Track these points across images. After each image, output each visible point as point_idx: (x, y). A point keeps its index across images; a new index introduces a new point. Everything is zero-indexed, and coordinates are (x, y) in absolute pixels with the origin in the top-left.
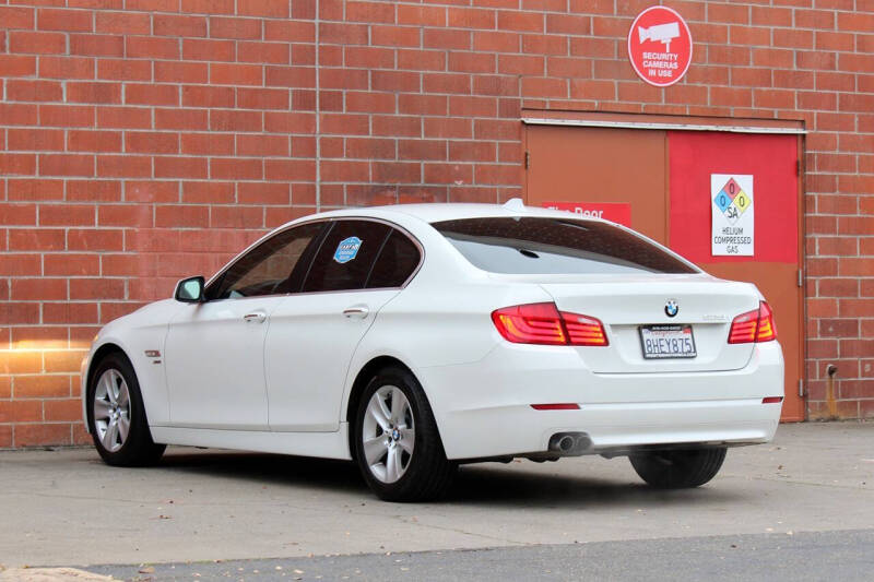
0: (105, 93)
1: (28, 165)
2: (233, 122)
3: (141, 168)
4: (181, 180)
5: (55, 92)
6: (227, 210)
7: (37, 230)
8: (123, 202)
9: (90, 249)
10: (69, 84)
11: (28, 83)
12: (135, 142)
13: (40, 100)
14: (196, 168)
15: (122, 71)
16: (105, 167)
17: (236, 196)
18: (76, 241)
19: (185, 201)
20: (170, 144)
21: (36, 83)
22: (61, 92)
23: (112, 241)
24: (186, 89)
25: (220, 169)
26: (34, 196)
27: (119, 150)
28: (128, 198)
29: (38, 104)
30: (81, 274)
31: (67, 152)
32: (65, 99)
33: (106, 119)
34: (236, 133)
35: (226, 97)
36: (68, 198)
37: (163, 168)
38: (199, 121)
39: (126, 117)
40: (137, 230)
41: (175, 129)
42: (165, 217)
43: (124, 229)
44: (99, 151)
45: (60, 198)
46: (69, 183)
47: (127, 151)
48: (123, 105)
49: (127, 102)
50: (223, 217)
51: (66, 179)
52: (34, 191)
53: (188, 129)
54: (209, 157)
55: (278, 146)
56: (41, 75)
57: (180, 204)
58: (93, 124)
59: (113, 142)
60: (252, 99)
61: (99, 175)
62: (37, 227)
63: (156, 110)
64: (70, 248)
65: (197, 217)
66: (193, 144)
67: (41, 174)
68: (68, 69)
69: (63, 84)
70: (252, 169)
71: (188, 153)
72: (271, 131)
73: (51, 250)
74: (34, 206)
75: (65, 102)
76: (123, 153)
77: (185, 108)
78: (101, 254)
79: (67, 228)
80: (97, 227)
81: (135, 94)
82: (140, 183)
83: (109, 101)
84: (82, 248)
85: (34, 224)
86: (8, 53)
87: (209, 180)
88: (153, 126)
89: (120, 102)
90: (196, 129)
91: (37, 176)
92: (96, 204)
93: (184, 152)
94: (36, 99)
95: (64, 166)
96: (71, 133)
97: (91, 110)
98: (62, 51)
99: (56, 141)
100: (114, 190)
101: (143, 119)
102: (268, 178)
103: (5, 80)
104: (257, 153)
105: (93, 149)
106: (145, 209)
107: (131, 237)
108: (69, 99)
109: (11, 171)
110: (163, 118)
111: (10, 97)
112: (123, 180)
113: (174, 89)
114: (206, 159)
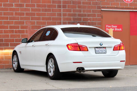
0: (21, 5)
1: (7, 18)
2: (46, 10)
3: (28, 19)
4: (36, 21)
5: (12, 5)
7: (9, 30)
8: (25, 25)
9: (19, 33)
10: (15, 4)
11: (7, 4)
12: (27, 14)
14: (39, 19)
15: (25, 1)
16: (22, 19)
18: (16, 32)
20: (34, 14)
23: (23, 32)
24: (37, 5)
25: (43, 19)
26: (8, 24)
27: (24, 16)
28: (26, 24)
29: (9, 7)
30: (17, 38)
31: (14, 16)
33: (22, 10)
34: (46, 12)
35: (45, 6)
36: (15, 24)
37: (32, 19)
38: (39, 10)
39: (26, 10)
40: (28, 30)
41: (35, 12)
43: (25, 30)
44: (21, 16)
45: (13, 24)
46: (15, 21)
47: (26, 16)
51: (14, 21)
52: (8, 23)
53: (37, 11)
55: (54, 15)
56: (9, 2)
57: (36, 25)
58: (19, 11)
59: (23, 14)
60: (49, 6)
61: (20, 20)
62: (9, 29)
63: (31, 8)
64: (15, 33)
66: (38, 14)
67: (9, 20)
69: (14, 4)
70: (49, 19)
72: (53, 12)
73: (11, 33)
74: (8, 26)
75: (14, 7)
76: (25, 16)
78: (21, 34)
79: (14, 30)
80: (20, 29)
81: (27, 6)
82: (28, 21)
83: (22, 7)
84: (17, 33)
87: (41, 21)
89: (24, 7)
90: (39, 12)
92: (20, 25)
93: (36, 16)
94: (8, 7)
95: (14, 18)
96: (15, 13)
97: (19, 8)
99: (12, 14)
100: (23, 23)
101: (28, 10)
102: (52, 20)
103: (3, 3)
104: (50, 16)
105: (19, 15)
106: (29, 26)
107: (26, 31)
108: (15, 7)
109: (4, 19)
110: (32, 10)
111: (3, 6)
112: (25, 21)
113: (35, 5)
114: (41, 17)
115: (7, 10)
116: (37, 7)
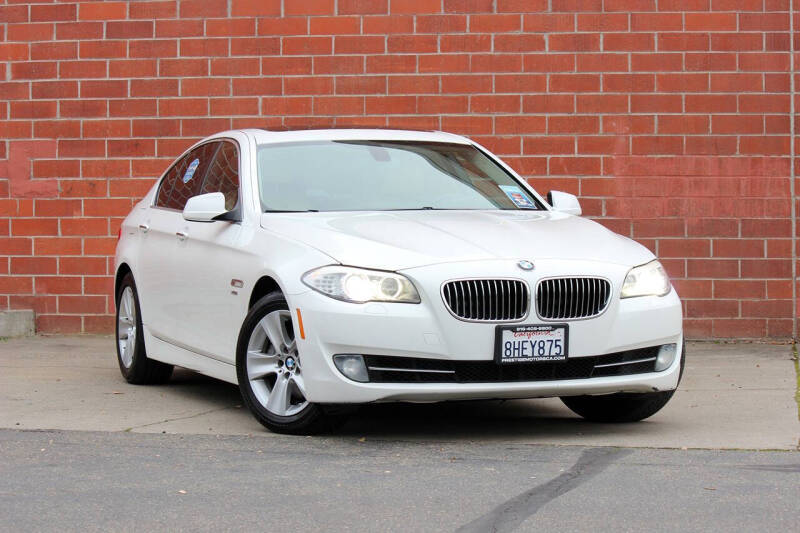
0: (588, 43)
1: (513, 104)
2: (708, 63)
3: (619, 105)
4: (656, 114)
5: (541, 45)
6: (702, 139)
7: (521, 159)
8: (601, 133)
9: (571, 174)
10: (551, 37)
11: (514, 37)
12: (611, 83)
13: (524, 51)
14: (672, 104)
15: (600, 23)
16: (584, 104)
17: (710, 127)
18: (557, 168)
19: (659, 132)
20: (648, 83)
21: (520, 37)
22: (544, 43)
23: (592, 166)
24: (661, 36)
25: (694, 104)
26: (518, 130)
27: (597, 90)
28: (605, 131)
29: (522, 54)
31: (548, 93)
32: (547, 49)
33: (585, 64)
34: (710, 72)
35: (702, 42)
36: (549, 132)
37: (637, 104)
38: (675, 63)
39: (604, 62)
40: (614, 157)
41: (650, 71)
42: (641, 146)
43: (602, 156)
44: (580, 91)
45: (543, 131)
46: (551, 119)
47: (605, 91)
48: (602, 52)
49: (605, 49)
50: (697, 146)
51: (547, 115)
52: (518, 125)
53: (663, 70)
54: (683, 94)
55: (752, 83)
56: (525, 29)
57: (656, 134)
58: (573, 69)
59: (592, 84)
60: (725, 42)
61: (579, 111)
62: (522, 155)
63: (633, 55)
64: (552, 173)
65: (673, 145)
66: (665, 83)
67: (525, 111)
68: (549, 24)
69: (546, 37)
70: (726, 103)
71: (663, 91)
72: (746, 69)
73: (534, 174)
74: (519, 138)
75: (547, 51)
76: (601, 93)
77: (660, 52)
78: (580, 178)
79: (549, 157)
80: (576, 155)
81: (611, 42)
82: (617, 117)
83: (588, 49)
84: (563, 173)
85: (519, 153)
86: (495, 13)
87: (684, 113)
88: (630, 69)
89: (599, 50)
90: (672, 70)
91: (521, 114)
92: (575, 136)
93: (659, 90)
94: (520, 51)
95: (546, 105)
96: (552, 77)
97: (571, 57)
98: (546, 8)
99: (538, 84)
100: (592, 124)
101: (620, 63)
102: (741, 111)
103: (493, 35)
104: (732, 90)
105: (573, 90)
106: (622, 140)
107: (608, 163)
108: (551, 49)
109: (498, 110)
110: (639, 62)
111: (496, 49)
112: (601, 116)
113: (650, 37)
114: (681, 96)
115: (512, 64)
116: (660, 49)
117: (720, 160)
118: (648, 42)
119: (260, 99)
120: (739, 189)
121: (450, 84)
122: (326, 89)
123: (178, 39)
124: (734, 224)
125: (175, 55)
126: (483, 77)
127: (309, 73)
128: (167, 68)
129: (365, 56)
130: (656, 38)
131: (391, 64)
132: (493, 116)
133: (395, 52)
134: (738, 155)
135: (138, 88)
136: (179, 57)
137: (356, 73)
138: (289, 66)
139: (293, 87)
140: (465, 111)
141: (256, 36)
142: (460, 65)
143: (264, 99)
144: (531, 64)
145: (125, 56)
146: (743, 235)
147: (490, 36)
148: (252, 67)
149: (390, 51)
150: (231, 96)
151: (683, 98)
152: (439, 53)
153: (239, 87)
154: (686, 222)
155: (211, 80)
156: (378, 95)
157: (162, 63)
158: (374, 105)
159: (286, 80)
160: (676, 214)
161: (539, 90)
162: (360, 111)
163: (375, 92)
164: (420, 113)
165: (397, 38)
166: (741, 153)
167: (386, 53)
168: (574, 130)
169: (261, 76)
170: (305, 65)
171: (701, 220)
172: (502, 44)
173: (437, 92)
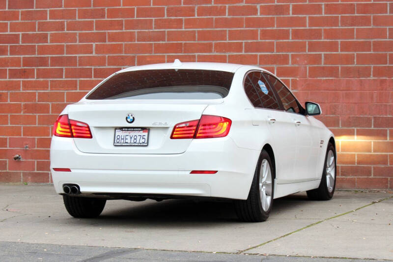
0: (281, 10)
1: (239, 47)
2: (354, 21)
3: (302, 47)
4: (323, 53)
5: (255, 11)
6: (350, 68)
8: (290, 65)
10: (261, 6)
11: (240, 7)
12: (296, 34)
13: (245, 15)
14: (332, 47)
16: (280, 47)
17: (355, 61)
19: (325, 64)
20: (318, 34)
21: (244, 6)
22: (257, 10)
24: (326, 5)
25: (346, 47)
28: (293, 63)
29: (244, 17)
31: (259, 40)
32: (259, 14)
33: (281, 23)
34: (355, 27)
35: (350, 9)
36: (260, 64)
37: (312, 47)
38: (334, 22)
39: (292, 22)
40: (298, 79)
41: (320, 27)
42: (314, 72)
43: (290, 78)
44: (278, 39)
45: (256, 64)
46: (261, 56)
47: (292, 39)
48: (291, 15)
49: (293, 14)
50: (347, 72)
51: (259, 54)
52: (242, 60)
53: (328, 26)
54: (339, 41)
55: (380, 34)
56: (246, 2)
57: (322, 65)
58: (273, 26)
59: (285, 35)
60: (364, 9)
61: (277, 52)
63: (309, 17)
65: (332, 72)
66: (329, 34)
67: (246, 51)
69: (258, 6)
70: (364, 46)
71: (327, 39)
72: (377, 25)
75: (259, 15)
76: (290, 40)
77: (326, 15)
81: (297, 10)
82: (299, 55)
83: (283, 14)
87: (339, 52)
88: (307, 26)
89: (289, 14)
90: (332, 26)
91: (243, 53)
92: (275, 66)
93: (325, 38)
94: (243, 15)
95: (258, 48)
96: (262, 31)
97: (272, 19)
99: (254, 35)
100: (285, 59)
101: (302, 22)
102: (374, 50)
103: (227, 6)
104: (368, 38)
105: (274, 38)
106: (303, 69)
107: (294, 82)
108: (261, 14)
109: (230, 51)
110: (313, 22)
111: (229, 14)
112: (290, 54)
113: (320, 6)
114: (337, 42)
115: (238, 23)
116: (325, 13)
117: (361, 81)
118: (318, 9)
119: (94, 44)
120: (372, 98)
121: (203, 36)
122: (132, 38)
123: (48, 9)
124: (369, 120)
125: (46, 19)
126: (222, 31)
127: (122, 29)
128: (42, 27)
129: (154, 19)
130: (323, 7)
131: (168, 24)
132: (227, 54)
133: (171, 16)
134: (372, 78)
135: (26, 38)
136: (48, 20)
137: (148, 29)
138: (111, 25)
139: (112, 38)
140: (211, 51)
141: (92, 8)
142: (208, 23)
143: (96, 44)
144: (250, 23)
145: (18, 19)
146: (375, 127)
147: (225, 7)
148: (89, 26)
149: (168, 15)
150: (78, 43)
151: (339, 43)
152: (196, 17)
153: (83, 38)
154: (340, 118)
155: (66, 34)
156: (161, 42)
157: (39, 23)
158: (158, 48)
159: (108, 33)
160: (334, 113)
161: (254, 39)
162: (150, 52)
163: (159, 41)
164: (185, 52)
165: (172, 8)
166: (374, 76)
167: (166, 17)
168: (274, 63)
169: (95, 31)
170: (120, 24)
171: (349, 117)
172: (232, 11)
173: (195, 41)
